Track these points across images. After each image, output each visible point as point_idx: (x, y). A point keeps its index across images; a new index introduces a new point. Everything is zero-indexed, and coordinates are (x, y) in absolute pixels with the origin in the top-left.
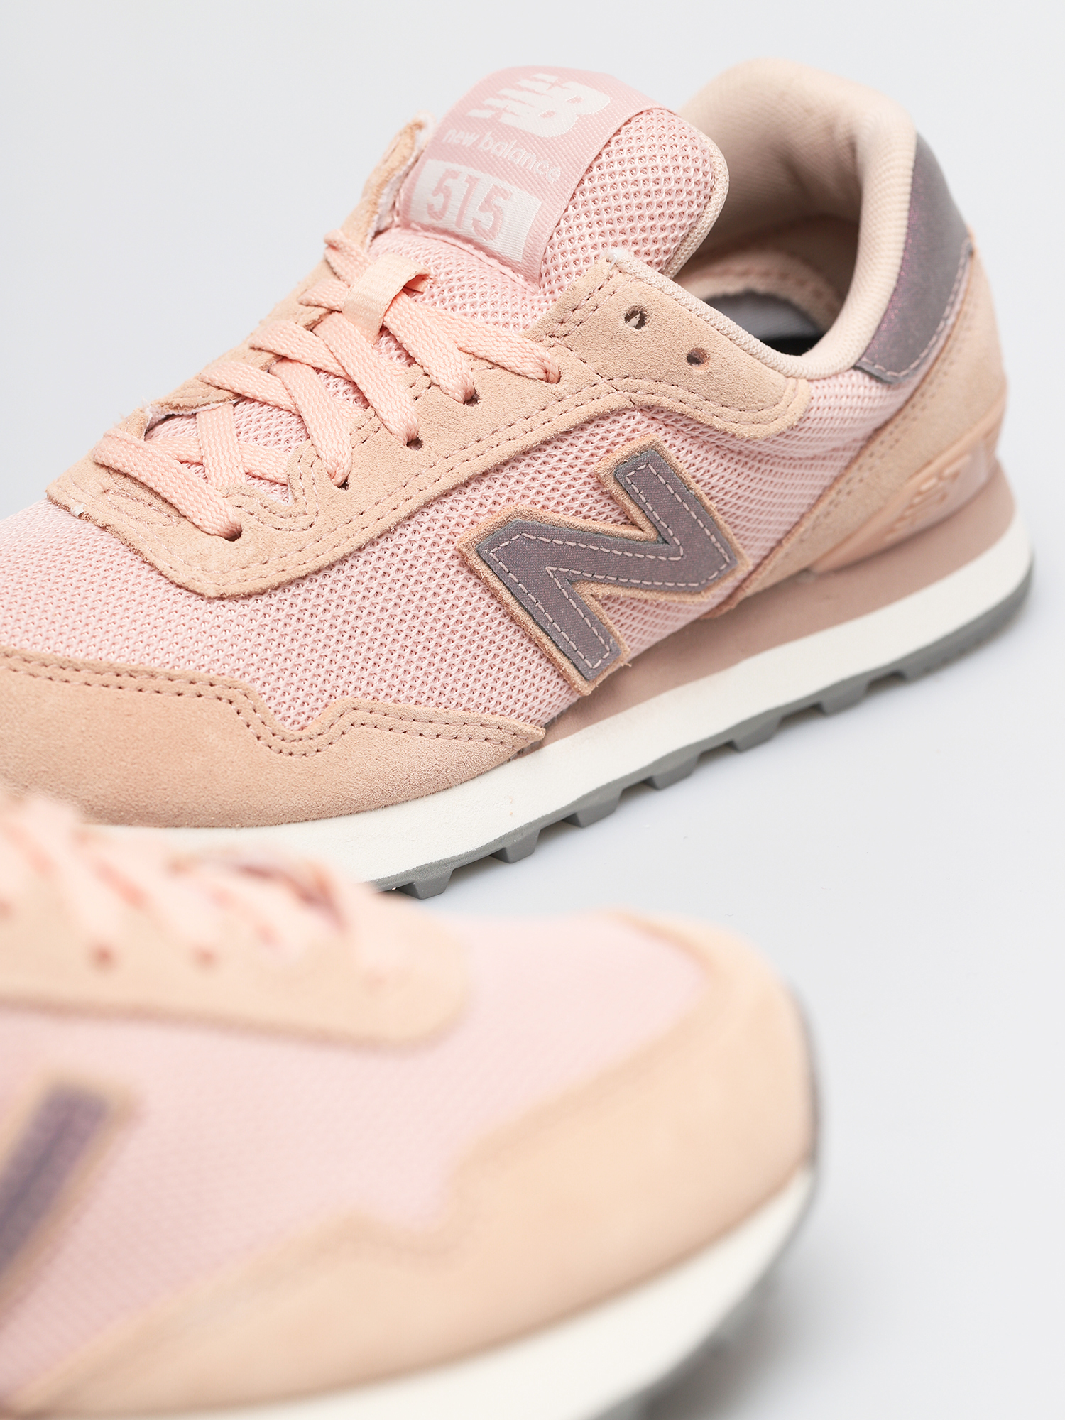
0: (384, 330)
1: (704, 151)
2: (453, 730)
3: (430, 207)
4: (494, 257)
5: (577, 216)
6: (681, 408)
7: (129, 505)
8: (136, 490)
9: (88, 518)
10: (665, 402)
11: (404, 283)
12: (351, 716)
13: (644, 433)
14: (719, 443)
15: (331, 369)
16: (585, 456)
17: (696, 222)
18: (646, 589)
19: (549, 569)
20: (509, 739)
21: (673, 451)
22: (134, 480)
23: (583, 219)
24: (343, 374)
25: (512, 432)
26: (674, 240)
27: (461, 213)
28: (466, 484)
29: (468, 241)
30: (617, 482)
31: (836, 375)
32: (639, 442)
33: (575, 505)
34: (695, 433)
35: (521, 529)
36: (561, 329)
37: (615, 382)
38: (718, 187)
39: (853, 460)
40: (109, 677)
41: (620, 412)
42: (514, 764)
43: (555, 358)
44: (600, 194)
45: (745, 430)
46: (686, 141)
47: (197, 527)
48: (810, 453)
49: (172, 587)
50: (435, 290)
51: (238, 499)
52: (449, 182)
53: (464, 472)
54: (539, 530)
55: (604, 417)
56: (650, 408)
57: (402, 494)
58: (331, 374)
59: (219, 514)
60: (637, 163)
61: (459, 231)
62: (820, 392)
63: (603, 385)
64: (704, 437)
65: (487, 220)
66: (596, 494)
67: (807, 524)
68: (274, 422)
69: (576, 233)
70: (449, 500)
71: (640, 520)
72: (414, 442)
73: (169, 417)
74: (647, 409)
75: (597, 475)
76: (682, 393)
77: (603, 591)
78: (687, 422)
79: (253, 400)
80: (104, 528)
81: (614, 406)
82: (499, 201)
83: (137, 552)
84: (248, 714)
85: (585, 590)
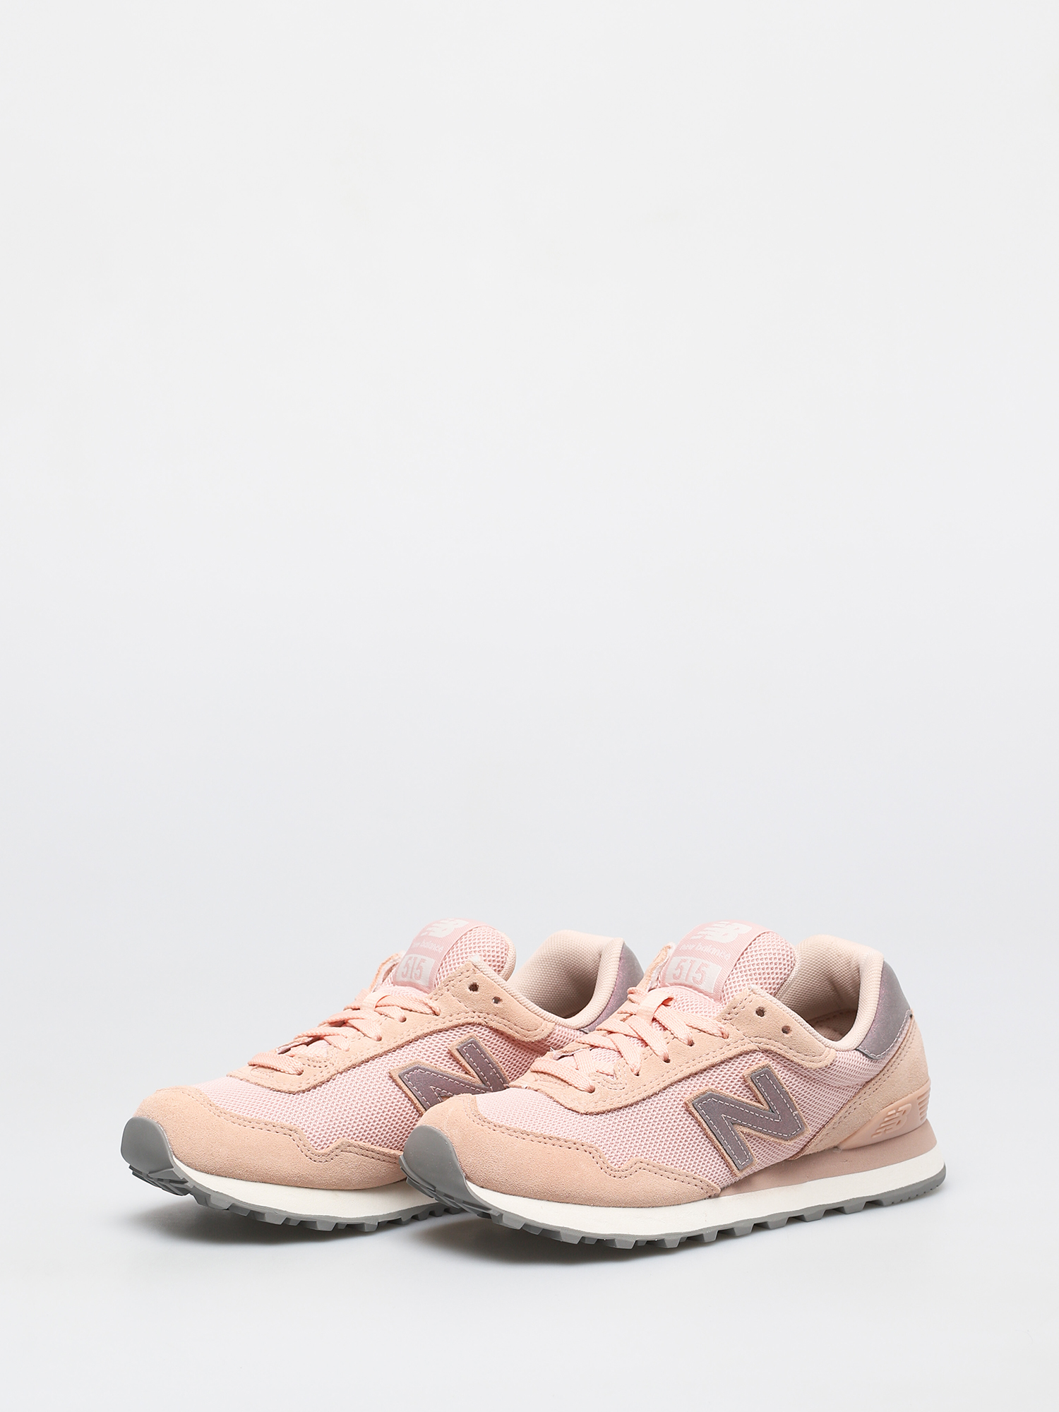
0: (654, 1019)
1: (791, 949)
2: (682, 1178)
3: (674, 975)
4: (701, 992)
5: (737, 973)
6: (779, 1052)
7: (547, 1084)
8: (550, 1078)
9: (530, 1088)
10: (773, 1048)
11: (663, 1000)
12: (639, 1165)
13: (761, 1061)
14: (796, 1070)
15: (632, 1035)
16: (739, 1069)
17: (787, 978)
18: (764, 1133)
19: (723, 1115)
20: (705, 1187)
21: (776, 1070)
22: (549, 1074)
23: (739, 974)
24: (637, 1036)
25: (708, 1057)
26: (774, 989)
27: (687, 975)
28: (688, 1077)
29: (691, 987)
30: (752, 1081)
31: (848, 1051)
32: (761, 1064)
33: (734, 1090)
34: (786, 1065)
35: (711, 1096)
36: (729, 1017)
37: (751, 1039)
38: (796, 964)
39: (856, 1094)
40: (541, 1139)
41: (754, 1051)
42: (707, 1200)
43: (727, 1028)
44: (747, 964)
45: (806, 1064)
46: (783, 944)
47: (576, 1088)
48: (837, 1084)
49: (566, 1110)
50: (676, 1004)
51: (594, 1077)
52: (683, 964)
53: (687, 1072)
54: (719, 1098)
55: (747, 1053)
56: (766, 1051)
57: (662, 1079)
58: (631, 1036)
59: (585, 1084)
60: (762, 951)
61: (687, 983)
62: (840, 1055)
63: (747, 1040)
64: (789, 1067)
65: (699, 977)
66: (743, 1086)
67: (836, 1119)
68: (607, 1054)
69: (736, 979)
70: (681, 1083)
71: (762, 1100)
72: (667, 1061)
73: (563, 1056)
74: (765, 1051)
75: (744, 1076)
76: (780, 1045)
77: (746, 1130)
78: (782, 1059)
79: (598, 1047)
80: (536, 1091)
81: (751, 1048)
82: (704, 969)
83: (551, 1097)
84: (597, 1158)
85: (739, 1129)
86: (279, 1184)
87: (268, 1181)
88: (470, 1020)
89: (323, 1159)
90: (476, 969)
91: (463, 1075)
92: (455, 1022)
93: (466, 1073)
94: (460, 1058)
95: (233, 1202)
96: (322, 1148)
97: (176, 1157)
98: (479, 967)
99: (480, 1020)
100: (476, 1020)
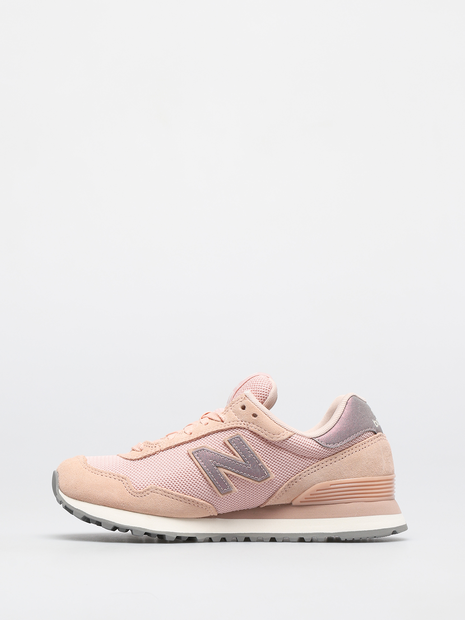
86: (113, 508)
87: (106, 505)
88: (239, 425)
89: (139, 495)
90: (246, 398)
91: (232, 455)
92: (231, 426)
93: (234, 455)
94: (230, 446)
95: (84, 515)
96: (140, 489)
97: (60, 489)
98: (248, 397)
99: (245, 426)
100: (243, 426)
